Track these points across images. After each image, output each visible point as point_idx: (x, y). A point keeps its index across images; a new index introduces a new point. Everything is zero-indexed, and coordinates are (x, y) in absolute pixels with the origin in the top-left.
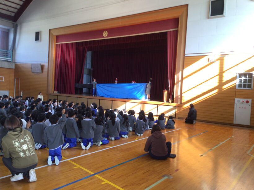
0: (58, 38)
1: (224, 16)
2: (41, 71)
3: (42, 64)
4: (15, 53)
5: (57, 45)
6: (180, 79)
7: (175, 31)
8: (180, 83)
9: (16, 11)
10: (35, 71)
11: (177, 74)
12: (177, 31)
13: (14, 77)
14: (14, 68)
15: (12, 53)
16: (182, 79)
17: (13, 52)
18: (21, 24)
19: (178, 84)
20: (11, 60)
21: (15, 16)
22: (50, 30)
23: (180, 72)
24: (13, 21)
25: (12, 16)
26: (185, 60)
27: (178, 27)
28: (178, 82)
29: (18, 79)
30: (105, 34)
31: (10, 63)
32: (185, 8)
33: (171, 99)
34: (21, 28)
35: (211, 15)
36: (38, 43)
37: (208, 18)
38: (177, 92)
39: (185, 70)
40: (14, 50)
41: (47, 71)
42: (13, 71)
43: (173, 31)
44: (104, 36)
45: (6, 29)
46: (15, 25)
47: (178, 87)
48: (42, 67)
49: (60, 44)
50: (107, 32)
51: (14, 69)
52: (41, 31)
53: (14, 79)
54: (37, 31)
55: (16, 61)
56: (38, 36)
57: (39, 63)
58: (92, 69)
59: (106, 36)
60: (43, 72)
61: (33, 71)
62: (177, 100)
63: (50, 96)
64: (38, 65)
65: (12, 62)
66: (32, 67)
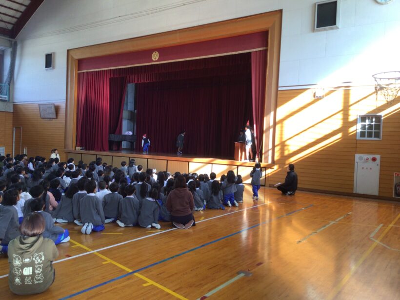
0: (81, 63)
1: (337, 28)
2: (54, 116)
3: (56, 104)
4: (13, 88)
5: (79, 74)
6: (272, 124)
7: (263, 50)
8: (271, 130)
9: (14, 21)
10: (46, 116)
11: (266, 116)
12: (266, 51)
13: (12, 126)
14: (12, 111)
15: (9, 88)
16: (275, 124)
17: (11, 85)
18: (23, 41)
19: (268, 132)
20: (7, 99)
21: (13, 28)
22: (68, 51)
23: (272, 113)
24: (10, 37)
25: (8, 29)
26: (278, 96)
27: (267, 45)
28: (268, 129)
29: (18, 129)
30: (155, 56)
31: (5, 103)
32: (278, 15)
33: (258, 157)
34: (22, 48)
35: (317, 27)
36: (50, 72)
37: (313, 30)
38: (267, 145)
39: (278, 110)
40: (12, 81)
41: (64, 115)
42: (12, 115)
43: (260, 51)
44: (154, 60)
46: (13, 43)
47: (268, 137)
48: (57, 109)
49: (84, 72)
50: (157, 53)
51: (13, 112)
52: (54, 53)
53: (13, 129)
54: (49, 52)
55: (15, 101)
56: (49, 61)
57: (52, 102)
58: (136, 111)
59: (156, 60)
60: (59, 117)
61: (42, 115)
62: (267, 158)
63: (69, 154)
64: (50, 106)
65: (9, 101)
66: (41, 109)
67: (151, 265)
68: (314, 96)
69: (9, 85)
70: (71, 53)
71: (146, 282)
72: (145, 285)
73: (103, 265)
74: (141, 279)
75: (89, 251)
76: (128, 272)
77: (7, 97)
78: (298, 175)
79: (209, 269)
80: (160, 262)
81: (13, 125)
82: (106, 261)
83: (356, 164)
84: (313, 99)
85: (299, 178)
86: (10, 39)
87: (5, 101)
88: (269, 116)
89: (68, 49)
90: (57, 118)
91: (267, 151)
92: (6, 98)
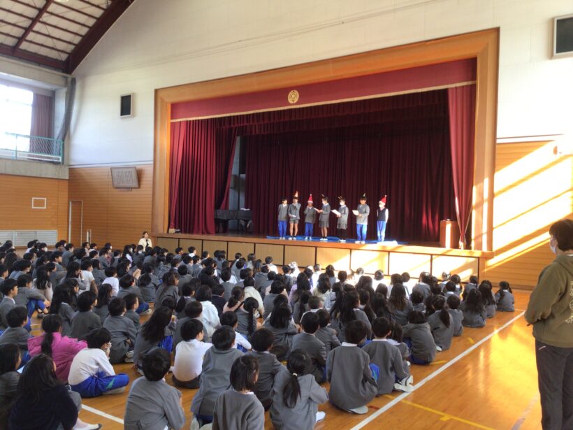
0: (175, 108)
2: (135, 184)
3: (138, 167)
4: (69, 145)
5: (173, 125)
6: (486, 195)
7: (467, 86)
8: (486, 206)
9: (70, 48)
10: (122, 185)
11: (477, 183)
12: (472, 89)
13: (67, 199)
14: (67, 178)
15: (63, 144)
16: (492, 195)
17: (65, 141)
18: (84, 77)
19: (480, 209)
20: (60, 161)
22: (156, 91)
23: (486, 181)
26: (497, 152)
27: (474, 78)
28: (480, 204)
29: (76, 204)
30: (293, 97)
31: (58, 167)
32: (493, 36)
33: (464, 242)
34: (83, 88)
35: (558, 52)
36: (127, 121)
37: (551, 56)
38: (479, 226)
39: (498, 175)
40: (67, 136)
43: (463, 87)
44: (291, 102)
45: (47, 90)
46: (69, 80)
47: (480, 213)
48: (139, 174)
49: (180, 122)
50: (296, 92)
51: (68, 180)
52: (134, 94)
53: (69, 204)
54: (126, 93)
55: (72, 163)
56: (126, 106)
57: (131, 164)
59: (295, 101)
60: (142, 186)
61: (116, 183)
64: (129, 170)
65: (63, 163)
66: (115, 175)
68: (555, 151)
69: (63, 140)
70: (161, 94)
77: (60, 158)
81: (70, 198)
84: (554, 158)
86: (65, 75)
87: (57, 163)
88: (480, 185)
89: (157, 88)
90: (139, 187)
91: (480, 236)
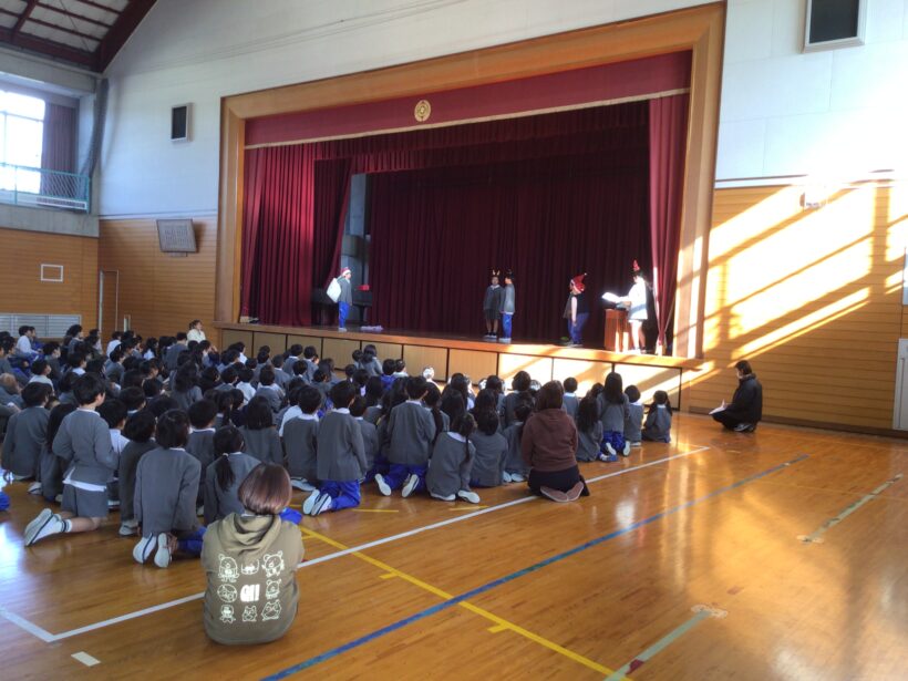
0: (251, 127)
1: (860, 44)
2: (192, 247)
3: (195, 220)
4: (99, 185)
5: (247, 153)
6: (697, 266)
7: (677, 96)
8: (696, 282)
9: (101, 32)
10: (172, 247)
11: (684, 247)
12: (685, 99)
13: (96, 268)
14: (97, 235)
15: (91, 184)
16: (706, 266)
17: (94, 176)
18: (121, 77)
19: (687, 287)
20: (86, 208)
21: (98, 49)
22: (223, 100)
23: (699, 241)
24: (92, 70)
25: (89, 52)
26: (715, 202)
27: (687, 84)
28: (688, 278)
29: (110, 275)
30: (423, 111)
31: (82, 217)
32: (716, 15)
33: (663, 344)
34: (120, 95)
35: (812, 41)
36: (183, 148)
37: (802, 49)
38: (685, 317)
39: (714, 233)
40: (96, 168)
41: (215, 244)
42: (95, 244)
43: (671, 97)
44: (419, 119)
45: (68, 98)
46: (99, 82)
47: (687, 297)
48: (198, 231)
49: (258, 149)
50: (427, 104)
51: (98, 239)
52: (191, 105)
53: (99, 275)
54: (179, 103)
55: (104, 212)
56: (180, 122)
57: (186, 215)
58: (368, 237)
59: (425, 118)
60: (202, 249)
61: (164, 244)
62: (683, 346)
63: (226, 332)
64: (183, 224)
65: (90, 212)
66: (163, 231)
67: (491, 585)
68: (802, 202)
69: (91, 176)
70: (229, 105)
71: (492, 624)
72: (493, 630)
73: (384, 581)
74: (480, 616)
75: (341, 550)
76: (444, 599)
77: (86, 203)
78: (764, 386)
79: (623, 599)
80: (508, 579)
81: (100, 267)
82: (386, 572)
83: (900, 363)
84: (799, 209)
85: (765, 394)
86: (93, 74)
87: (81, 212)
88: (689, 248)
89: (223, 95)
90: (198, 251)
91: (685, 330)
92: (83, 206)
